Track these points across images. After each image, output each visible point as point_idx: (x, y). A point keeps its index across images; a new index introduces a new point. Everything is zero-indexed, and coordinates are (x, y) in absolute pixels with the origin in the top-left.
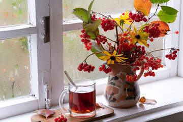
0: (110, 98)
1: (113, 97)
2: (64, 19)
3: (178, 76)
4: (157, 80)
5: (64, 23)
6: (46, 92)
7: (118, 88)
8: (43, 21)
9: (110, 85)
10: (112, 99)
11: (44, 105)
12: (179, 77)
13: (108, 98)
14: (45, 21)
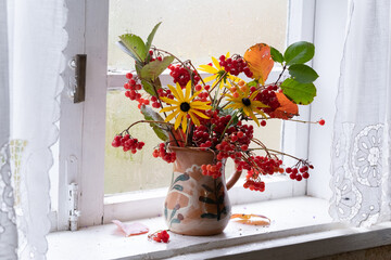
0: (173, 215)
1: (178, 212)
2: (109, 67)
3: (306, 194)
4: (270, 199)
5: (109, 73)
6: (72, 198)
7: (187, 195)
8: (73, 63)
9: (175, 190)
10: (176, 217)
11: (67, 224)
12: (310, 196)
13: (169, 215)
14: (77, 64)
